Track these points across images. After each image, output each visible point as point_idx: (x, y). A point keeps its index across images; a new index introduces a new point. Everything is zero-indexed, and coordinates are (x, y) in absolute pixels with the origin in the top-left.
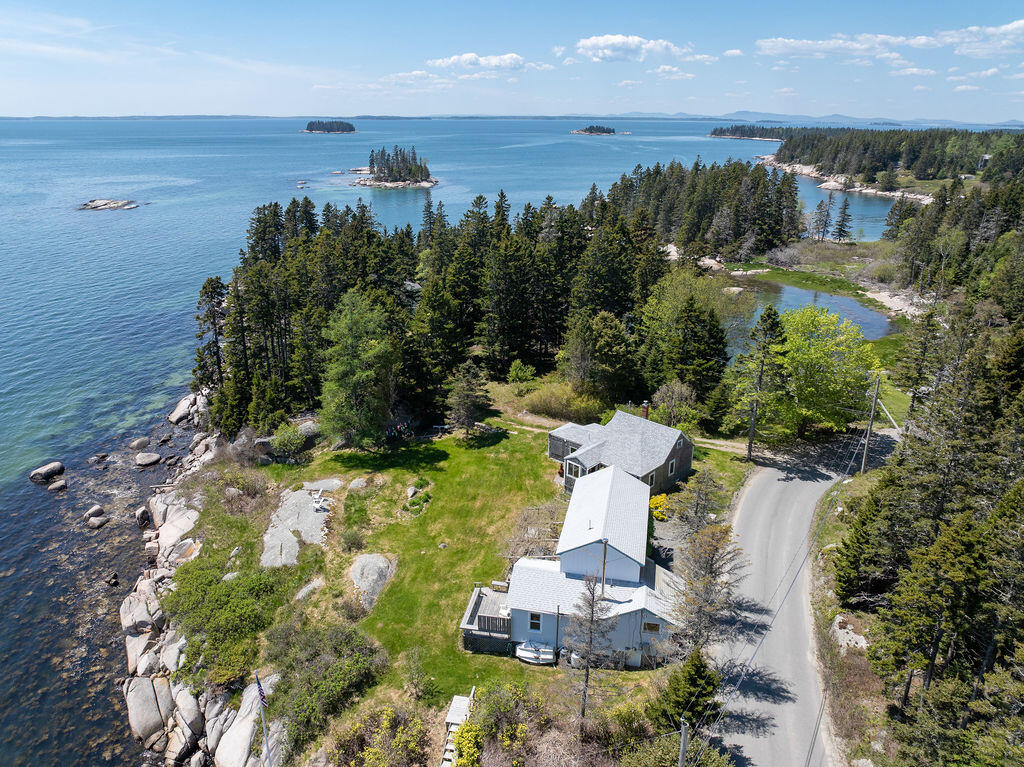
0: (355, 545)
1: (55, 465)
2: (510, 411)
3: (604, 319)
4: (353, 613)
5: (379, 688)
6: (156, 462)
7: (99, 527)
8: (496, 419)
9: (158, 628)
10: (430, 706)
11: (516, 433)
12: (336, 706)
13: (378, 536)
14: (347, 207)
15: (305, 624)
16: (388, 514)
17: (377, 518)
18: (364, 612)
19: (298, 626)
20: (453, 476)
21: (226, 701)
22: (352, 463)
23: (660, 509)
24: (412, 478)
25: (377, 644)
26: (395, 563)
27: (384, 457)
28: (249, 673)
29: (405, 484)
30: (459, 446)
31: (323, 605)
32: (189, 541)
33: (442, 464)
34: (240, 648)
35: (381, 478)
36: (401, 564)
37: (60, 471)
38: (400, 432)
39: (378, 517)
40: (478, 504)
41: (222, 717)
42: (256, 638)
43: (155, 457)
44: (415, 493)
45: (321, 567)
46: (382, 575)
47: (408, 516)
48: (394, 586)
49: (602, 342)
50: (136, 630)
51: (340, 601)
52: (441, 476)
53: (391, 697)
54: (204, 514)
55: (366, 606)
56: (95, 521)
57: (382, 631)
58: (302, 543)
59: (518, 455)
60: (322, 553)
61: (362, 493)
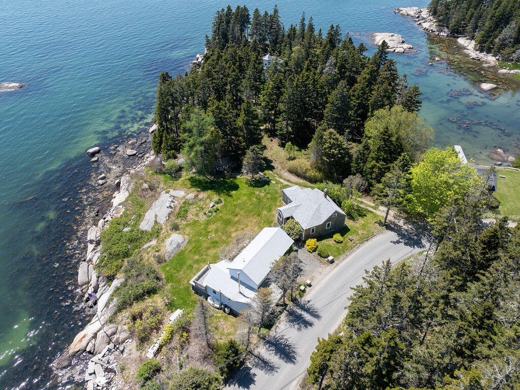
0: (176, 228)
1: (97, 148)
2: (280, 168)
3: (331, 133)
4: (160, 260)
5: (156, 295)
6: (134, 155)
7: (102, 185)
8: (270, 172)
9: (98, 243)
10: (168, 310)
11: (274, 182)
12: (139, 298)
13: (187, 225)
14: (266, 12)
15: (141, 260)
16: (197, 215)
17: (190, 216)
18: (165, 261)
19: (139, 260)
20: (234, 201)
21: (107, 282)
22: (196, 183)
23: (310, 247)
24: (216, 198)
25: (164, 277)
26: (187, 241)
27: (212, 182)
28: (116, 274)
29: (210, 198)
30: (246, 183)
31: (150, 254)
32: (121, 206)
33: (234, 192)
34: (115, 263)
35: (203, 195)
36: (189, 242)
37: (98, 152)
38: (225, 170)
39: (191, 216)
40: (236, 219)
41: (104, 288)
42: (123, 261)
43: (135, 152)
44: (214, 206)
45: (158, 236)
46: (179, 246)
47: (205, 217)
48: (182, 251)
49: (327, 145)
50: (91, 242)
51: (157, 254)
52: (229, 199)
53: (158, 301)
54: (130, 195)
55: (167, 258)
56: (101, 182)
57: (167, 272)
58: (156, 222)
59: (269, 196)
60: (161, 229)
61: (190, 202)
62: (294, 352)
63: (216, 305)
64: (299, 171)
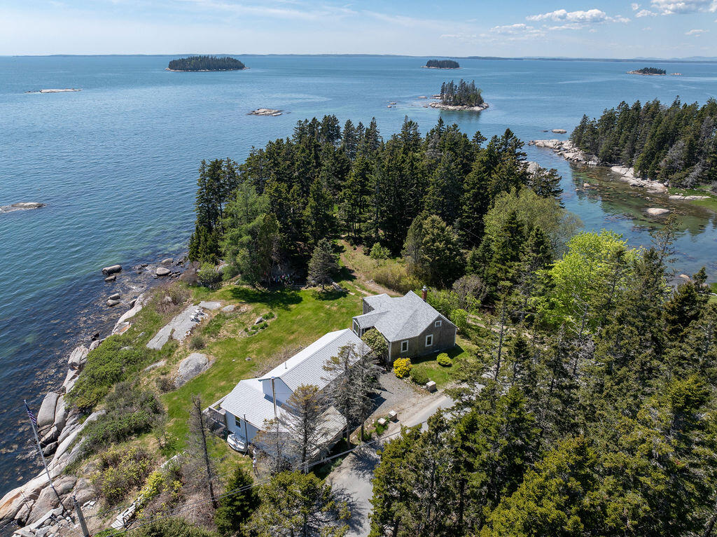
0: (198, 346)
1: (117, 266)
2: (363, 278)
3: (433, 221)
4: (165, 387)
5: (149, 435)
6: (166, 275)
7: (111, 306)
8: (349, 282)
9: (81, 367)
10: (163, 455)
11: (353, 294)
12: (121, 436)
13: (216, 344)
14: (360, 123)
15: (137, 386)
16: (234, 332)
17: (223, 332)
18: (174, 388)
19: (133, 385)
20: (293, 315)
21: (80, 417)
22: (239, 294)
23: (399, 369)
24: (266, 310)
25: (166, 409)
26: (211, 363)
27: (263, 294)
28: (95, 405)
29: (256, 313)
30: (313, 296)
31: (152, 377)
32: (128, 323)
33: (293, 306)
34: (97, 390)
35: (246, 308)
36: (216, 364)
37: (118, 271)
38: (284, 280)
39: (225, 332)
40: (292, 337)
41: (72, 426)
42: (110, 387)
43: (167, 271)
44: (261, 321)
45: (170, 355)
46: (198, 368)
47: (245, 334)
48: (202, 376)
49: (427, 238)
50: (73, 366)
51: (162, 377)
52: (286, 313)
53: (150, 443)
54: (143, 309)
55: (177, 385)
56: (110, 302)
57: (174, 402)
58: (171, 338)
59: (344, 310)
60: (177, 346)
61: (227, 315)
62: (360, 514)
63: (239, 446)
64: (390, 279)
